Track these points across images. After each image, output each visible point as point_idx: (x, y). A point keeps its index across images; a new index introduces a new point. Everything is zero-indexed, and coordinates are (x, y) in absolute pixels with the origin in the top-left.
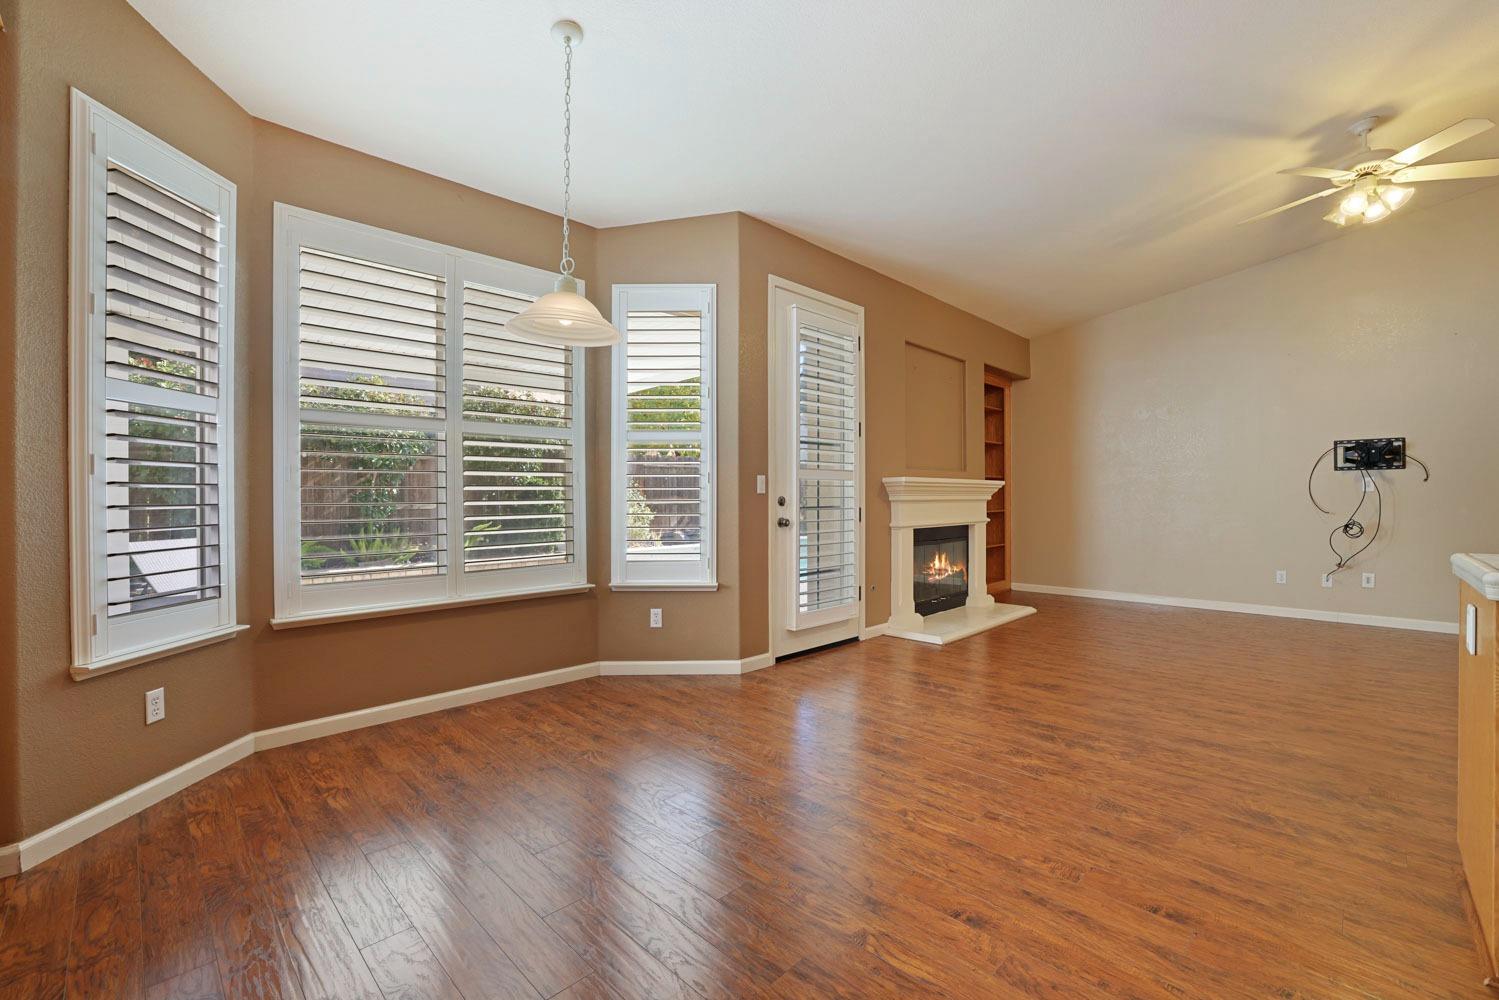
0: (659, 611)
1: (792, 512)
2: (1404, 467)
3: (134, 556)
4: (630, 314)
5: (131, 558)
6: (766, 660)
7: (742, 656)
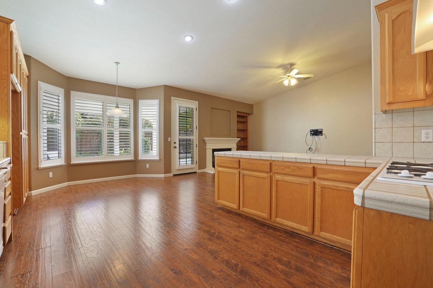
0: (148, 164)
1: (177, 145)
2: (322, 135)
3: (48, 155)
4: (143, 106)
5: (47, 155)
6: (171, 175)
7: (165, 173)
